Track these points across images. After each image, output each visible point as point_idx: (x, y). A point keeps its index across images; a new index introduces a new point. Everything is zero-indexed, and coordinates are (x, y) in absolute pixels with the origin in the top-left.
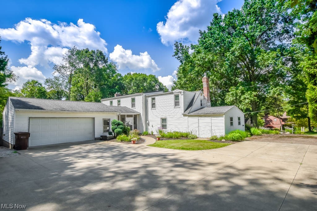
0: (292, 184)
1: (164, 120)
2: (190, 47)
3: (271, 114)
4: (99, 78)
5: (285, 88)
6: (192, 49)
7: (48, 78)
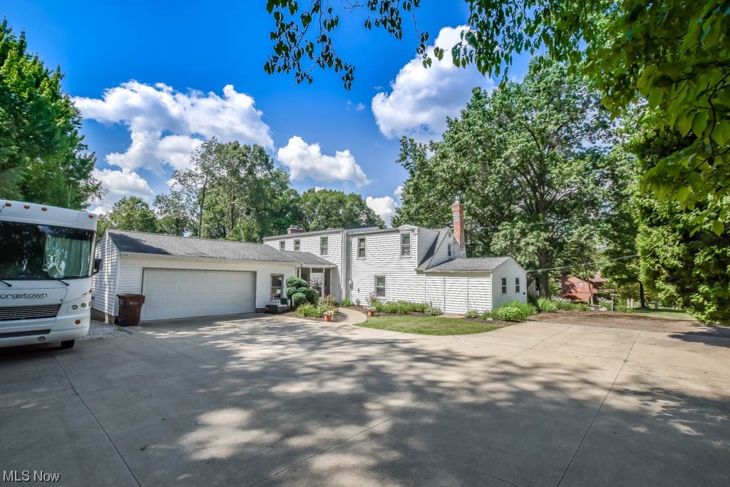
0: (610, 390)
1: (380, 280)
2: (428, 146)
3: (573, 273)
4: (256, 197)
5: (599, 227)
6: (432, 150)
7: (161, 194)
